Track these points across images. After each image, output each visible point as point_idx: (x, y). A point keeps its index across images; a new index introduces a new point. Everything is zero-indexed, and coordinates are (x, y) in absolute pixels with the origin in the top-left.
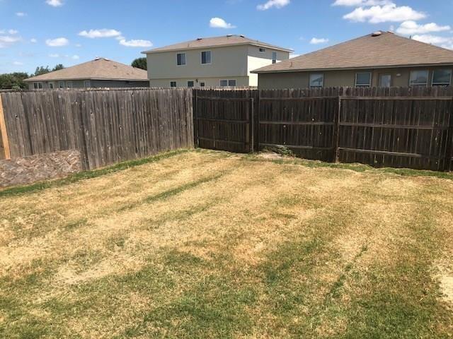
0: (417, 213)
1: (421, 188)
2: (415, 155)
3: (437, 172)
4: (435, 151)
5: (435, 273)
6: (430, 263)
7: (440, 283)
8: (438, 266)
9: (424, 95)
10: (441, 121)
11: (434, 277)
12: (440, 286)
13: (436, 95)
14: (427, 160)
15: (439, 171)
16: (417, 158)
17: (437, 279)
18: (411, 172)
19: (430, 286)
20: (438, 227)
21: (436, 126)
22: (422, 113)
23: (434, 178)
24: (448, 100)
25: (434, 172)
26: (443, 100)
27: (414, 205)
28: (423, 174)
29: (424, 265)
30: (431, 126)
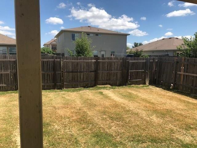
0: (6, 112)
1: (8, 100)
2: (4, 85)
3: (14, 91)
4: (12, 82)
5: (14, 137)
6: (12, 134)
7: (16, 141)
8: (15, 133)
9: (4, 59)
10: (13, 70)
11: (14, 139)
12: (17, 142)
13: (9, 58)
14: (9, 86)
15: (15, 90)
16: (5, 86)
17: (15, 140)
18: (3, 93)
19: (13, 144)
20: (15, 116)
21: (11, 72)
22: (3, 66)
23: (13, 94)
24: (14, 61)
25: (13, 91)
26: (12, 61)
27: (4, 109)
28: (8, 93)
29: (9, 136)
30: (9, 72)
